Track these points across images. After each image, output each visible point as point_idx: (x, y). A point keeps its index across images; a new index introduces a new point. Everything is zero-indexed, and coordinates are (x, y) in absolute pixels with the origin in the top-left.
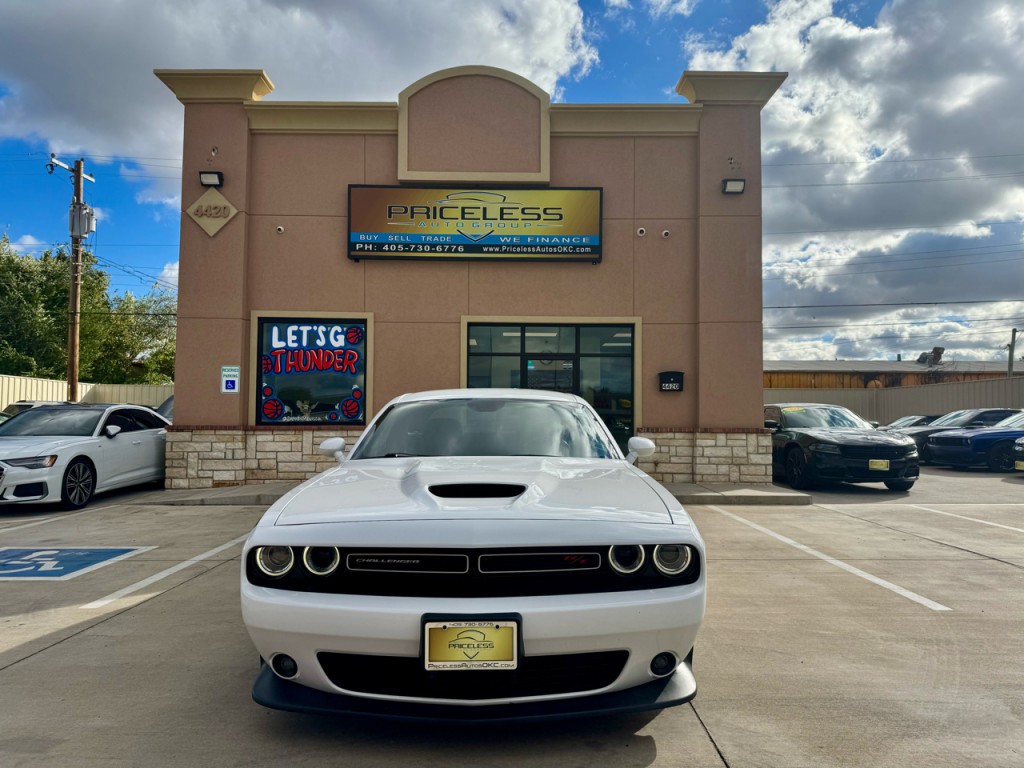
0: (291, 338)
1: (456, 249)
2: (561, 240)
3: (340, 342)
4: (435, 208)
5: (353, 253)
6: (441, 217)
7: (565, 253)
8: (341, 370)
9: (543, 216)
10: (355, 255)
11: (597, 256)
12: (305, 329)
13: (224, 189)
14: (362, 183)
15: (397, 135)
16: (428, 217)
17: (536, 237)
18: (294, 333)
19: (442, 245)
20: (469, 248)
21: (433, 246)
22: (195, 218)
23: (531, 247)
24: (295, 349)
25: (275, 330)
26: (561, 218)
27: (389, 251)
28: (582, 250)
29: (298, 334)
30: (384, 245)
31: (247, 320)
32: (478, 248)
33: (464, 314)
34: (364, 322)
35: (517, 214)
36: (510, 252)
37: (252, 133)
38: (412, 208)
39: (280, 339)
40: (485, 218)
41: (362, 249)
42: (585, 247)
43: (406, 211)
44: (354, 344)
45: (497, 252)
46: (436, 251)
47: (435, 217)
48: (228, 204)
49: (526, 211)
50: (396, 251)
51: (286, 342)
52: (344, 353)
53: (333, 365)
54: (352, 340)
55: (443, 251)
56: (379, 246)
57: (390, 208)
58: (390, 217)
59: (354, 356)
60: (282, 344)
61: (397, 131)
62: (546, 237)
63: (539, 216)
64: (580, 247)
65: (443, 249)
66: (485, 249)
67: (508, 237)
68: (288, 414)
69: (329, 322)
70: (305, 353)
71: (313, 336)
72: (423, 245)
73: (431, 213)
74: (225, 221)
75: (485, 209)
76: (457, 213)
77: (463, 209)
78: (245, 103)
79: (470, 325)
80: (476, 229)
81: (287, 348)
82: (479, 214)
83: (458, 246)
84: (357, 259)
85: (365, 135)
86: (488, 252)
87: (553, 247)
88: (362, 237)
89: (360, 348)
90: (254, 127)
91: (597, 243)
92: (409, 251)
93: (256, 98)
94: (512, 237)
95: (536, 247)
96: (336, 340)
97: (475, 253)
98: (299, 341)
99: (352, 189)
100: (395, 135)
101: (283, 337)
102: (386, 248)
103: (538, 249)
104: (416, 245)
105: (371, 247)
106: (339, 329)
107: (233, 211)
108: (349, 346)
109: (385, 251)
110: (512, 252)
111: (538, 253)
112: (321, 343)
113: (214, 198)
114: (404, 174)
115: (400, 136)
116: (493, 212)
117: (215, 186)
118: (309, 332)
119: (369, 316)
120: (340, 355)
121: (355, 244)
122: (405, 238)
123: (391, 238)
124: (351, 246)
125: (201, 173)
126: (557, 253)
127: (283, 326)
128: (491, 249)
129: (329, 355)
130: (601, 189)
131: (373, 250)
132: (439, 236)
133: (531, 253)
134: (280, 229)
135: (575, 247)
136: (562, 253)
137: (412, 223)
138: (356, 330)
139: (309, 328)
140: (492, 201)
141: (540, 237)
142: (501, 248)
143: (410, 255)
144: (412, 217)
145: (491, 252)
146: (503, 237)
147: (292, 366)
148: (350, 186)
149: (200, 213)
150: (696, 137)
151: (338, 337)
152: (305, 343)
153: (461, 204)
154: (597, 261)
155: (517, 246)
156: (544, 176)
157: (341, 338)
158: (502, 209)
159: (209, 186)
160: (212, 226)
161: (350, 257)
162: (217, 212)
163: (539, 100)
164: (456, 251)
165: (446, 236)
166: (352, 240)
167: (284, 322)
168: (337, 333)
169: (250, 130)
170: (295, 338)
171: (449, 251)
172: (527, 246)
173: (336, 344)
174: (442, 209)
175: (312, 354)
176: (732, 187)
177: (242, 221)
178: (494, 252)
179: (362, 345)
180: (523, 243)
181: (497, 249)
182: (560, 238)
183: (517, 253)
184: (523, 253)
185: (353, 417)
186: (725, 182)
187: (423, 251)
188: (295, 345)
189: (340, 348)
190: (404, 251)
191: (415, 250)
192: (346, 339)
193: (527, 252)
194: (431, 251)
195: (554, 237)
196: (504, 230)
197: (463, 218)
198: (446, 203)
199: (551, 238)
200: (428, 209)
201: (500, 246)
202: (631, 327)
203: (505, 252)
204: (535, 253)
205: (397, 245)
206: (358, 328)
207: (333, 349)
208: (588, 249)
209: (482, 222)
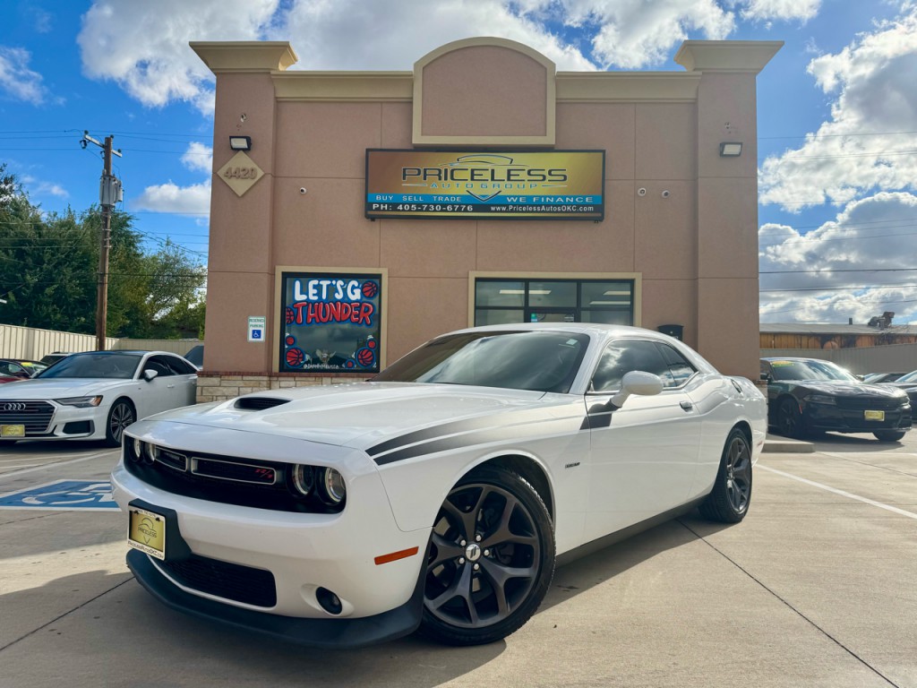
0: (312, 291)
1: (466, 208)
2: (565, 200)
3: (357, 296)
4: (446, 170)
5: (370, 213)
6: (452, 178)
7: (569, 212)
8: (357, 322)
9: (548, 177)
10: (371, 215)
11: (600, 215)
12: (325, 283)
13: (251, 153)
14: (379, 147)
15: (411, 103)
16: (440, 179)
17: (541, 197)
18: (315, 287)
19: (453, 205)
20: (477, 208)
21: (444, 205)
22: (225, 179)
23: (537, 206)
24: (316, 302)
25: (298, 284)
26: (565, 179)
27: (403, 210)
28: (585, 209)
29: (318, 287)
30: (398, 204)
31: (273, 274)
32: (486, 208)
33: (472, 270)
34: (379, 277)
35: (524, 175)
36: (516, 212)
37: (278, 101)
38: (425, 170)
39: (301, 293)
40: (493, 179)
41: (378, 209)
42: (588, 205)
43: (419, 174)
44: (369, 297)
45: (504, 212)
46: (446, 211)
47: (446, 179)
48: (255, 166)
49: (532, 173)
50: (410, 210)
51: (307, 294)
52: (361, 305)
53: (350, 317)
54: (367, 294)
55: (453, 211)
56: (394, 206)
57: (404, 170)
58: (404, 178)
59: (369, 309)
60: (304, 297)
61: (412, 98)
62: (550, 197)
63: (544, 177)
64: (583, 206)
65: (454, 208)
66: (493, 209)
67: (515, 197)
68: (308, 362)
69: (346, 277)
70: (324, 305)
71: (332, 289)
72: (435, 205)
73: (443, 175)
74: (251, 182)
75: (493, 171)
76: (467, 175)
77: (473, 170)
78: (272, 72)
79: (478, 280)
80: (484, 190)
81: (308, 301)
82: (487, 175)
83: (467, 205)
84: (373, 219)
85: (381, 102)
86: (496, 211)
87: (557, 206)
88: (378, 198)
89: (375, 302)
90: (280, 94)
91: (600, 203)
92: (421, 210)
93: (281, 68)
94: (519, 197)
95: (541, 206)
96: (353, 293)
97: (483, 211)
98: (319, 294)
99: (370, 153)
100: (410, 102)
101: (304, 291)
102: (400, 207)
103: (543, 208)
104: (428, 205)
105: (386, 206)
106: (356, 283)
107: (260, 173)
108: (364, 299)
109: (399, 210)
110: (519, 212)
111: (543, 212)
112: (339, 296)
113: (242, 161)
114: (418, 139)
115: (414, 101)
116: (501, 174)
117: (244, 150)
118: (328, 286)
119: (384, 272)
120: (356, 308)
121: (372, 204)
122: (417, 197)
123: (405, 199)
124: (368, 206)
125: (231, 137)
126: (561, 212)
127: (304, 280)
128: (498, 209)
129: (347, 308)
130: (604, 152)
131: (388, 210)
132: (450, 197)
133: (537, 212)
134: (302, 191)
135: (578, 206)
136: (566, 212)
137: (425, 184)
138: (371, 284)
139: (329, 282)
140: (500, 163)
141: (545, 197)
142: (508, 208)
143: (423, 214)
144: (425, 179)
145: (498, 212)
146: (510, 197)
147: (313, 318)
148: (368, 150)
149: (229, 175)
150: (694, 104)
151: (355, 291)
152: (324, 297)
153: (471, 166)
154: (599, 220)
155: (523, 205)
156: (549, 139)
157: (358, 292)
158: (509, 171)
159: (238, 150)
160: (240, 186)
161: (367, 216)
162: (245, 174)
163: (546, 69)
164: (466, 210)
165: (456, 196)
166: (370, 200)
167: (305, 277)
168: (353, 287)
169: (277, 98)
170: (315, 291)
171: (459, 210)
172: (533, 206)
173: (353, 298)
174: (452, 171)
175: (331, 306)
176: (729, 150)
177: (267, 184)
178: (501, 211)
179: (378, 297)
180: (529, 203)
181: (504, 209)
182: (564, 198)
183: (523, 212)
184: (529, 212)
185: (368, 365)
186: (722, 145)
187: (435, 211)
188: (316, 298)
189: (357, 301)
190: (417, 210)
191: (427, 210)
192: (362, 293)
193: (532, 212)
194: (442, 211)
195: (558, 197)
196: (510, 190)
197: (472, 179)
198: (456, 165)
199: (556, 198)
200: (440, 171)
201: (507, 206)
202: (632, 282)
203: (512, 211)
204: (540, 212)
205: (410, 205)
206: (373, 283)
207: (350, 302)
208: (591, 208)
209: (490, 183)
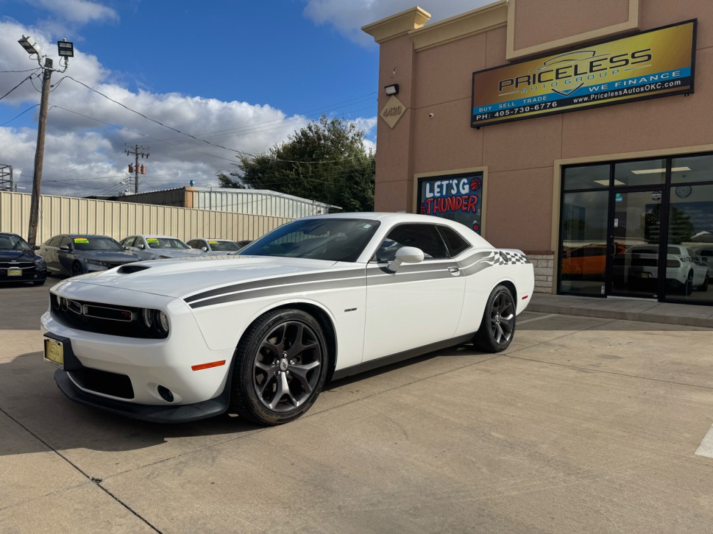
0: (437, 190)
1: (551, 105)
2: (648, 79)
3: (465, 190)
4: (534, 75)
5: (475, 123)
6: (540, 81)
7: (653, 90)
8: (466, 211)
9: (631, 60)
10: (476, 125)
11: (688, 87)
12: (445, 183)
13: (400, 95)
14: (482, 69)
15: (506, 26)
16: (529, 84)
17: (623, 81)
18: (438, 186)
19: (540, 104)
20: (561, 103)
21: (532, 106)
22: (384, 118)
23: (618, 90)
24: (439, 197)
25: (428, 185)
26: (649, 57)
27: (499, 116)
28: (671, 84)
29: (441, 187)
30: (495, 112)
31: (411, 180)
32: (569, 101)
33: (557, 158)
34: (481, 173)
35: (606, 64)
36: (598, 99)
37: (416, 53)
38: (517, 79)
39: (430, 192)
40: (576, 74)
41: (480, 119)
42: (674, 80)
43: (512, 83)
44: (475, 190)
45: (586, 102)
46: (534, 110)
47: (534, 83)
48: (400, 104)
49: (614, 60)
50: (505, 115)
51: (434, 193)
52: (468, 198)
53: (461, 207)
54: (473, 188)
55: (540, 109)
56: (492, 114)
57: (501, 83)
58: (500, 90)
59: (474, 199)
60: (432, 195)
61: (508, 21)
62: (633, 79)
63: (627, 61)
64: (669, 81)
65: (540, 107)
66: (575, 101)
67: (596, 86)
69: (459, 177)
70: (445, 200)
71: (449, 187)
72: (524, 107)
73: (531, 80)
74: (399, 116)
75: (576, 67)
76: (553, 75)
77: (558, 70)
78: (409, 32)
80: (567, 86)
81: (434, 198)
82: (571, 71)
83: (552, 102)
84: (478, 127)
85: (486, 32)
86: (578, 103)
87: (640, 87)
88: (481, 110)
89: (478, 193)
90: (417, 47)
91: (688, 74)
92: (514, 114)
93: (417, 26)
94: (600, 85)
95: (623, 90)
96: (464, 189)
97: (566, 105)
98: (441, 192)
99: (476, 75)
101: (432, 190)
102: (497, 114)
103: (625, 91)
104: (519, 108)
105: (486, 116)
106: (465, 181)
107: (404, 109)
108: (473, 193)
109: (496, 117)
110: (601, 99)
111: (625, 95)
112: (454, 192)
113: (394, 102)
114: (511, 54)
115: (508, 24)
116: (584, 67)
117: (394, 94)
118: (447, 185)
119: (485, 169)
120: (465, 200)
121: (476, 116)
122: (511, 104)
123: (501, 107)
124: (473, 118)
125: (385, 87)
126: (645, 91)
127: (432, 182)
128: (581, 100)
129: (459, 200)
130: (695, 21)
131: (488, 118)
132: (536, 97)
133: (619, 96)
134: (430, 116)
135: (663, 83)
136: (650, 91)
137: (516, 91)
138: (475, 179)
139: (447, 182)
140: (582, 59)
141: (627, 80)
142: (589, 98)
143: (514, 117)
144: (517, 86)
145: (581, 102)
146: (591, 87)
147: (437, 209)
148: (474, 73)
149: (386, 114)
151: (465, 187)
152: (444, 193)
153: (555, 67)
154: (690, 92)
155: (604, 93)
156: (633, 23)
157: (467, 187)
158: (591, 63)
159: (390, 95)
160: (392, 121)
161: (472, 126)
162: (395, 111)
164: (551, 107)
165: (542, 96)
166: (474, 114)
167: (432, 180)
168: (464, 184)
169: (414, 50)
170: (439, 190)
171: (545, 108)
172: (614, 91)
173: (463, 192)
174: (540, 75)
175: (448, 200)
177: (408, 115)
178: (583, 102)
179: (480, 190)
180: (611, 89)
181: (586, 99)
182: (647, 77)
183: (604, 98)
184: (611, 97)
187: (525, 112)
188: (439, 195)
189: (466, 194)
190: (510, 114)
191: (518, 113)
192: (470, 188)
193: (614, 97)
194: (530, 111)
195: (640, 78)
196: (592, 81)
197: (557, 78)
198: (544, 69)
199: (638, 79)
200: (529, 77)
201: (589, 96)
203: (594, 100)
204: (622, 95)
205: (505, 111)
206: (478, 178)
207: (462, 196)
208: (678, 82)
209: (574, 78)
